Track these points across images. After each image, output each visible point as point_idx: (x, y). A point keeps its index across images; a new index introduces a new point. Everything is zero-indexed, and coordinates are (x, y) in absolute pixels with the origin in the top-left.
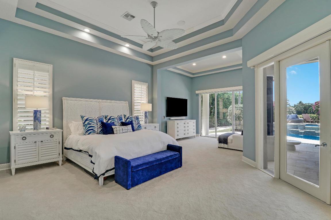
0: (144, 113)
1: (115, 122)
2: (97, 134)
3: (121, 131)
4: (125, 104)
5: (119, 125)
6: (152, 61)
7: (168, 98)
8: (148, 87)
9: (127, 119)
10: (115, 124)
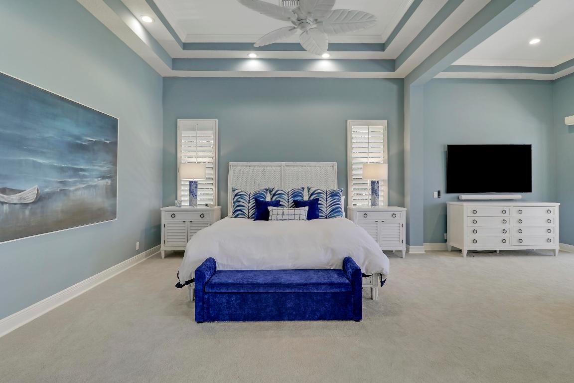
0: (369, 183)
1: (281, 200)
2: (249, 218)
3: (280, 217)
4: (331, 168)
5: (290, 206)
6: (394, 70)
7: (450, 147)
8: (389, 129)
9: (312, 194)
10: (281, 203)
